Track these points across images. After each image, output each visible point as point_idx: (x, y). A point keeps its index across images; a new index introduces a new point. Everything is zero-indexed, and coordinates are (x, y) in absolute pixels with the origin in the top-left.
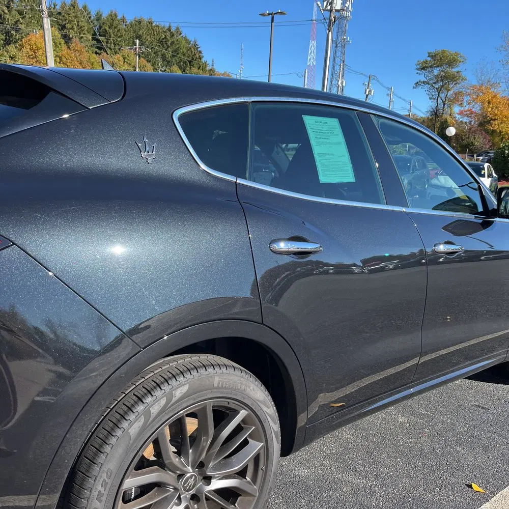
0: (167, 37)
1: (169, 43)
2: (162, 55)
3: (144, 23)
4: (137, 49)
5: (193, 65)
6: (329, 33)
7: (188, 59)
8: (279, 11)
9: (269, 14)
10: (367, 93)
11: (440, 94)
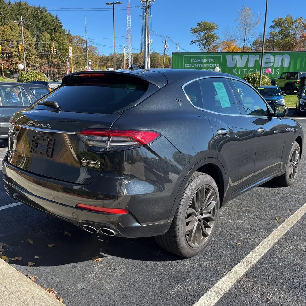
0: (38, 14)
1: (40, 18)
2: (37, 25)
3: (23, 5)
4: (22, 22)
5: (56, 31)
6: (146, 15)
7: (53, 27)
8: (118, 2)
9: (111, 4)
10: (165, 48)
11: (205, 47)
